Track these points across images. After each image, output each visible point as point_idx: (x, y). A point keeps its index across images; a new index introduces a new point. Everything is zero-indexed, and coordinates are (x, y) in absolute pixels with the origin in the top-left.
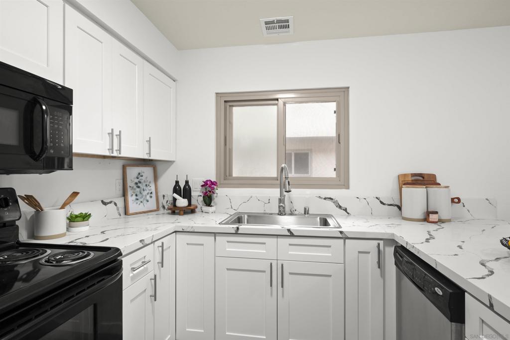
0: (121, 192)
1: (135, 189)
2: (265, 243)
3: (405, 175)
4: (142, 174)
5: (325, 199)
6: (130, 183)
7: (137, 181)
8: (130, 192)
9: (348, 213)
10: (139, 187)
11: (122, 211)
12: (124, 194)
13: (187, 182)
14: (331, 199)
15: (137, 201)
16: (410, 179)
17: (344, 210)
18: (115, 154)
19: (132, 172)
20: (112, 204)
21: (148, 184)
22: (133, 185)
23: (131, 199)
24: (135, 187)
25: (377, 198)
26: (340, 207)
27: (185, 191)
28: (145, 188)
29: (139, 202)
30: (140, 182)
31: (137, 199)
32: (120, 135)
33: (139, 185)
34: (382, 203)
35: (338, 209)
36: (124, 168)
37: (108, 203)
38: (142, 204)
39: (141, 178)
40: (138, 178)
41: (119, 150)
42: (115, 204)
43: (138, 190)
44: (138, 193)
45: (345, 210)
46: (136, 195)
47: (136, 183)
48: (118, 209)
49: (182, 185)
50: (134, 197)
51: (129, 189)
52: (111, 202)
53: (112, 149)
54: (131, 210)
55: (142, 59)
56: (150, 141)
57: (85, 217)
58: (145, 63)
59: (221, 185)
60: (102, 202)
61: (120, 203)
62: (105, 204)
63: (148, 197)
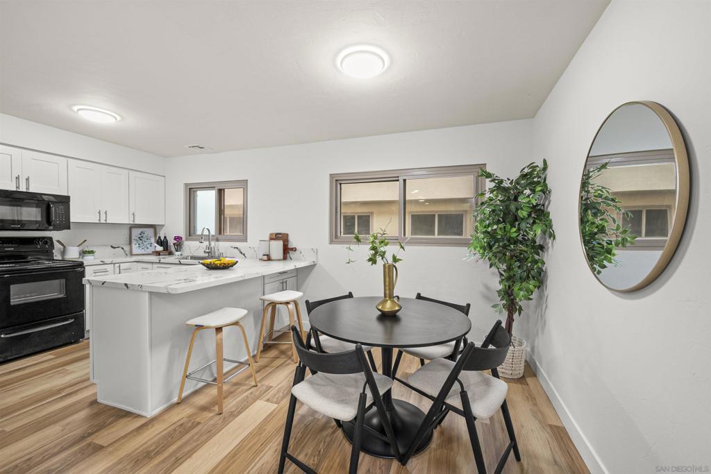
0: (128, 242)
1: (138, 241)
3: (271, 234)
4: (145, 232)
6: (133, 237)
7: (140, 236)
8: (134, 242)
9: (245, 257)
10: (141, 240)
11: (128, 252)
12: (130, 243)
13: (165, 237)
14: (236, 247)
15: (139, 248)
16: (273, 236)
17: (243, 255)
18: (103, 221)
19: (136, 232)
21: (148, 238)
22: (137, 238)
23: (135, 246)
26: (242, 253)
27: (163, 243)
28: (146, 240)
32: (106, 213)
33: (141, 238)
35: (240, 254)
36: (131, 228)
37: (116, 248)
38: (143, 250)
39: (143, 234)
40: (141, 234)
41: (106, 220)
42: (123, 248)
44: (141, 243)
46: (139, 244)
47: (139, 238)
48: (125, 251)
49: (162, 238)
50: (137, 245)
51: (133, 241)
52: (119, 247)
53: (100, 220)
54: (134, 253)
55: (127, 171)
56: (133, 214)
57: (92, 252)
58: (131, 172)
59: (187, 240)
60: (112, 247)
61: (127, 248)
62: (114, 248)
63: (148, 246)
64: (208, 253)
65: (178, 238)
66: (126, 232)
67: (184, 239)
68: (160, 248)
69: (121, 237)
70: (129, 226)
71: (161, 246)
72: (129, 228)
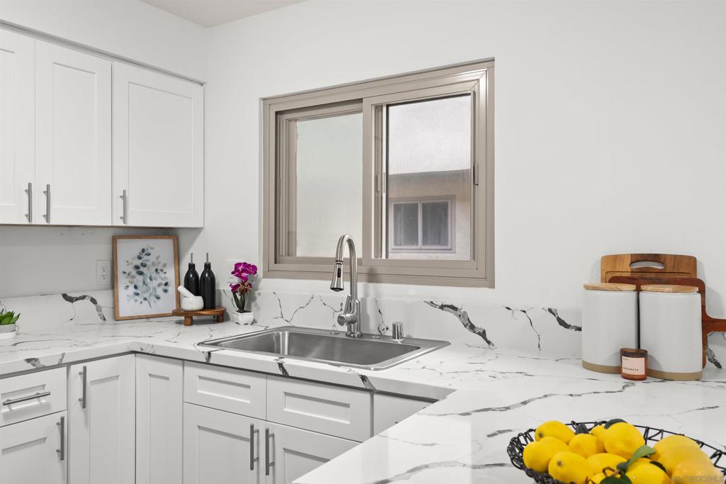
0: (107, 281)
1: (133, 277)
2: (248, 387)
3: (615, 259)
4: (150, 251)
5: (442, 307)
6: (122, 266)
7: (138, 262)
8: (122, 281)
9: (489, 342)
10: (141, 273)
11: (107, 312)
12: (113, 285)
13: (208, 266)
14: (454, 308)
15: (137, 297)
16: (625, 269)
17: (479, 334)
18: (39, 219)
19: (129, 251)
20: (87, 301)
21: (159, 268)
22: (130, 269)
23: (125, 293)
24: (134, 272)
25: (550, 310)
26: (472, 327)
27: (201, 283)
28: (154, 275)
29: (139, 299)
30: (144, 265)
31: (138, 294)
32: (47, 193)
33: (142, 269)
34: (562, 322)
35: (467, 331)
36: (114, 240)
37: (77, 299)
38: (145, 303)
39: (145, 258)
40: (140, 258)
41: (47, 217)
42: (94, 301)
43: (140, 278)
44: (140, 284)
45: (483, 334)
46: (136, 287)
47: (137, 267)
48: (99, 309)
49: (200, 270)
50: (132, 290)
51: (121, 277)
52: (83, 298)
53: (29, 216)
54: (122, 314)
55: (106, 63)
56: (124, 197)
57: (8, 318)
58: (117, 65)
59: (269, 273)
60: (65, 296)
61: (104, 299)
62: (70, 300)
63: (160, 291)
64: (351, 322)
65: (244, 270)
66: (102, 250)
67: (260, 272)
68: (193, 302)
69: (90, 266)
70: (110, 233)
71: (196, 294)
72: (109, 240)
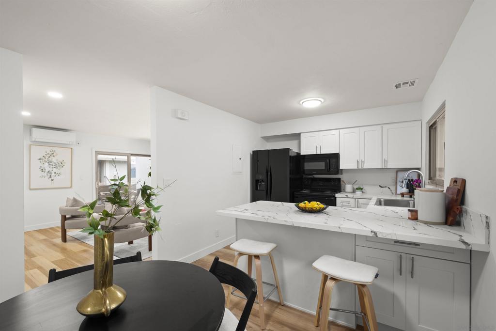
0: (394, 183)
6: (399, 179)
8: (399, 184)
11: (394, 192)
12: (396, 185)
19: (400, 175)
20: (387, 188)
23: (399, 187)
36: (397, 172)
41: (362, 167)
48: (391, 191)
51: (398, 182)
52: (385, 187)
53: (358, 167)
54: (398, 193)
55: (380, 126)
57: (361, 189)
58: (384, 126)
60: (380, 186)
61: (393, 188)
62: (382, 187)
66: (393, 175)
68: (405, 190)
69: (389, 179)
70: (396, 170)
72: (395, 172)
